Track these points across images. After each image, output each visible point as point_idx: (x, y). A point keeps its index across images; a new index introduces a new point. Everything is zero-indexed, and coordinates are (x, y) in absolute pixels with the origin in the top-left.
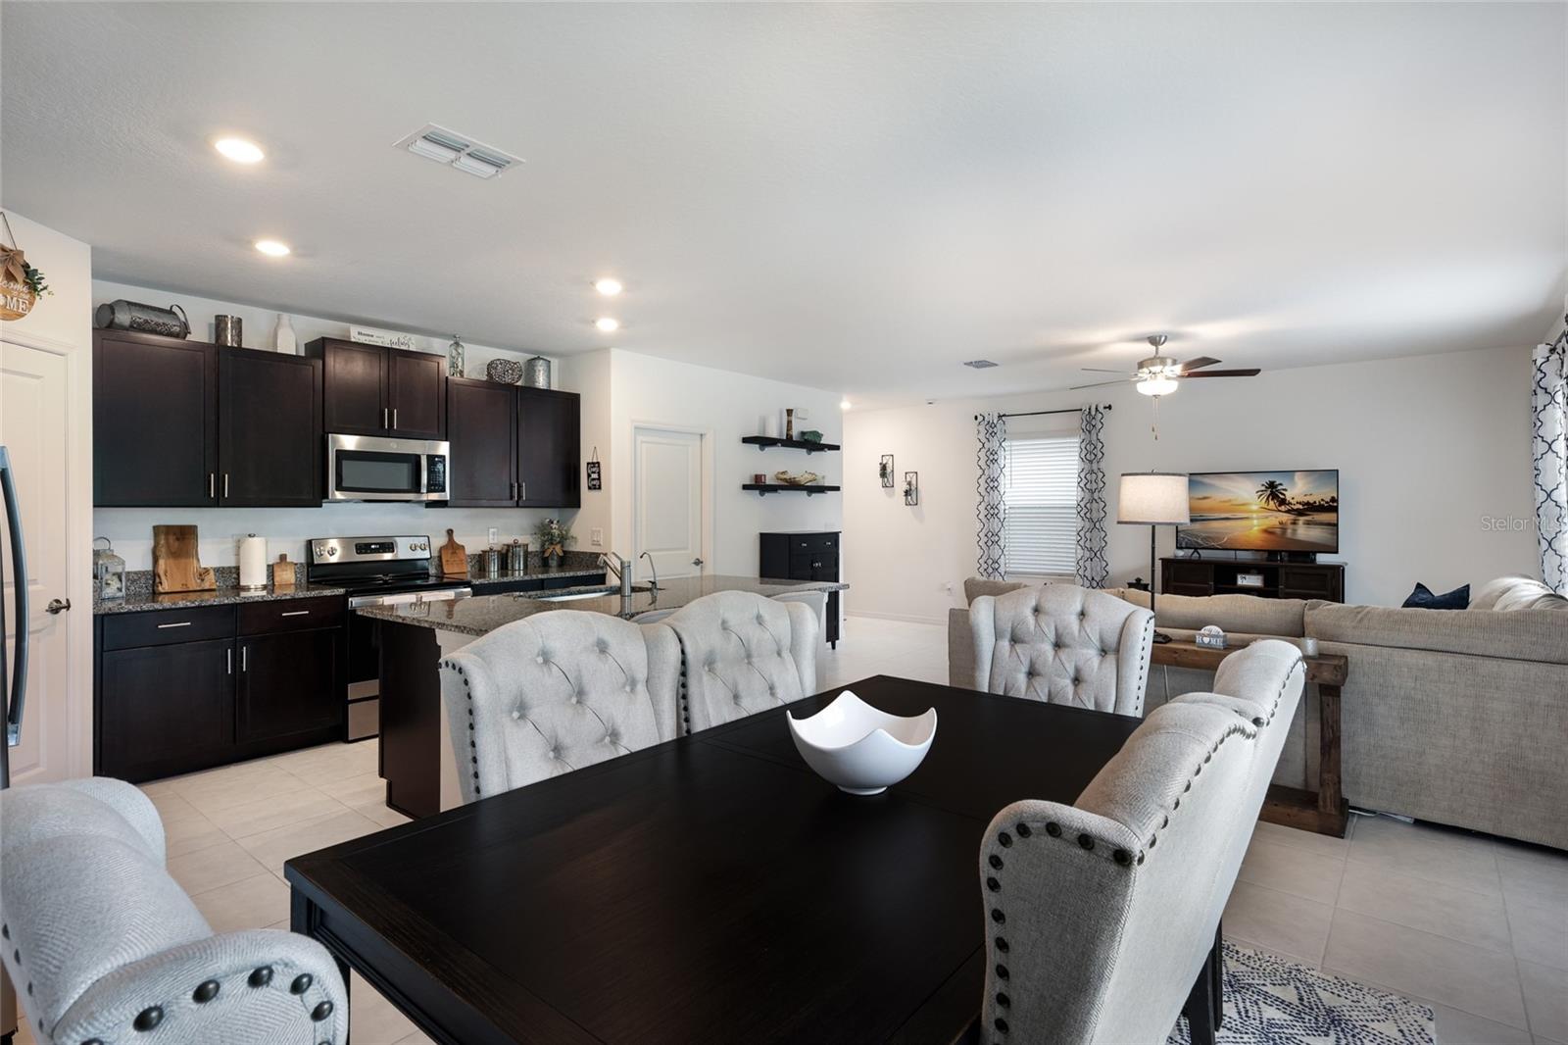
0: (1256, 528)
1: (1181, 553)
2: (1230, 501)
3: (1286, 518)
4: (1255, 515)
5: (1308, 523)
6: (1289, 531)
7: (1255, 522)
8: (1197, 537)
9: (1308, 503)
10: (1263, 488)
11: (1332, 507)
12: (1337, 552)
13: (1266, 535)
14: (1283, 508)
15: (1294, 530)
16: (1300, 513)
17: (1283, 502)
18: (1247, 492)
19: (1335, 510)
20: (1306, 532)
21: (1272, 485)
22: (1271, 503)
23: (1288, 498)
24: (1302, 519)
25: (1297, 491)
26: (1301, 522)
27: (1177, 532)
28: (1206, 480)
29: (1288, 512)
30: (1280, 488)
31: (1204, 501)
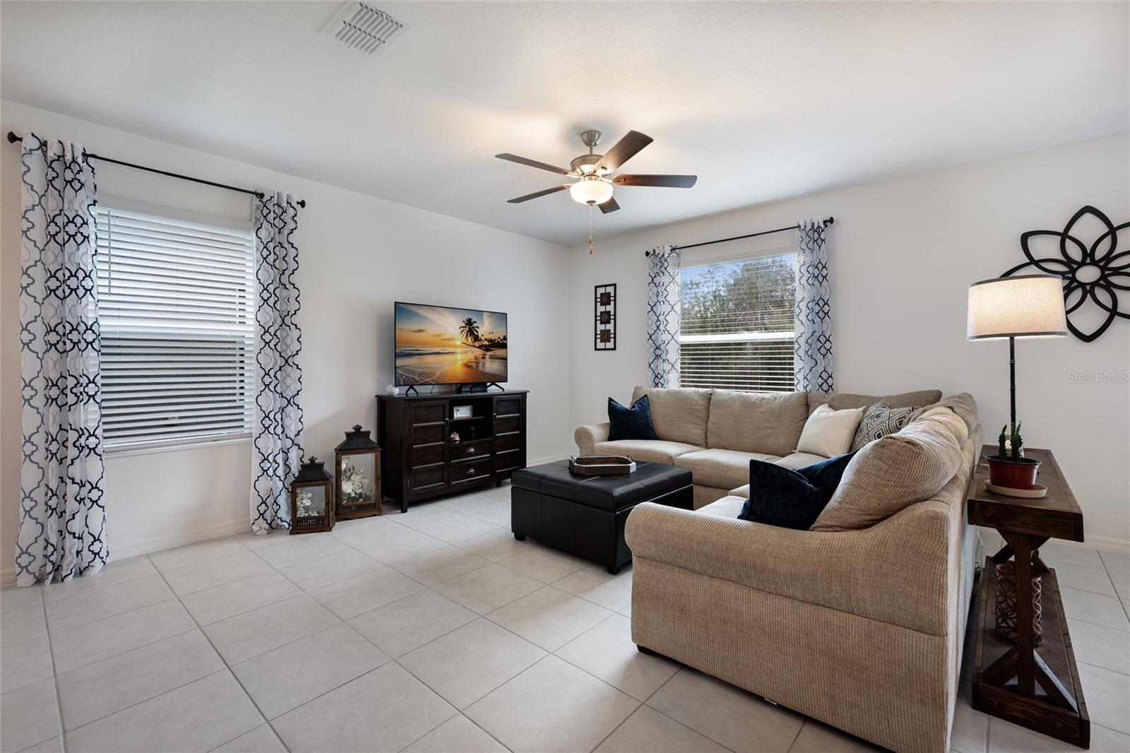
0: (459, 363)
1: (396, 391)
2: (440, 335)
3: (479, 352)
4: (458, 350)
5: (492, 357)
6: (481, 365)
7: (459, 356)
8: (414, 372)
9: (490, 341)
10: (464, 325)
11: (502, 344)
12: (506, 381)
13: (466, 369)
14: (477, 344)
15: (484, 364)
16: (487, 348)
17: (476, 338)
18: (451, 327)
19: (504, 346)
20: (491, 366)
21: (469, 323)
22: (469, 338)
23: (480, 335)
24: (489, 353)
25: (486, 329)
26: (487, 357)
27: (396, 368)
28: (421, 311)
29: (479, 347)
30: (475, 325)
31: (420, 333)
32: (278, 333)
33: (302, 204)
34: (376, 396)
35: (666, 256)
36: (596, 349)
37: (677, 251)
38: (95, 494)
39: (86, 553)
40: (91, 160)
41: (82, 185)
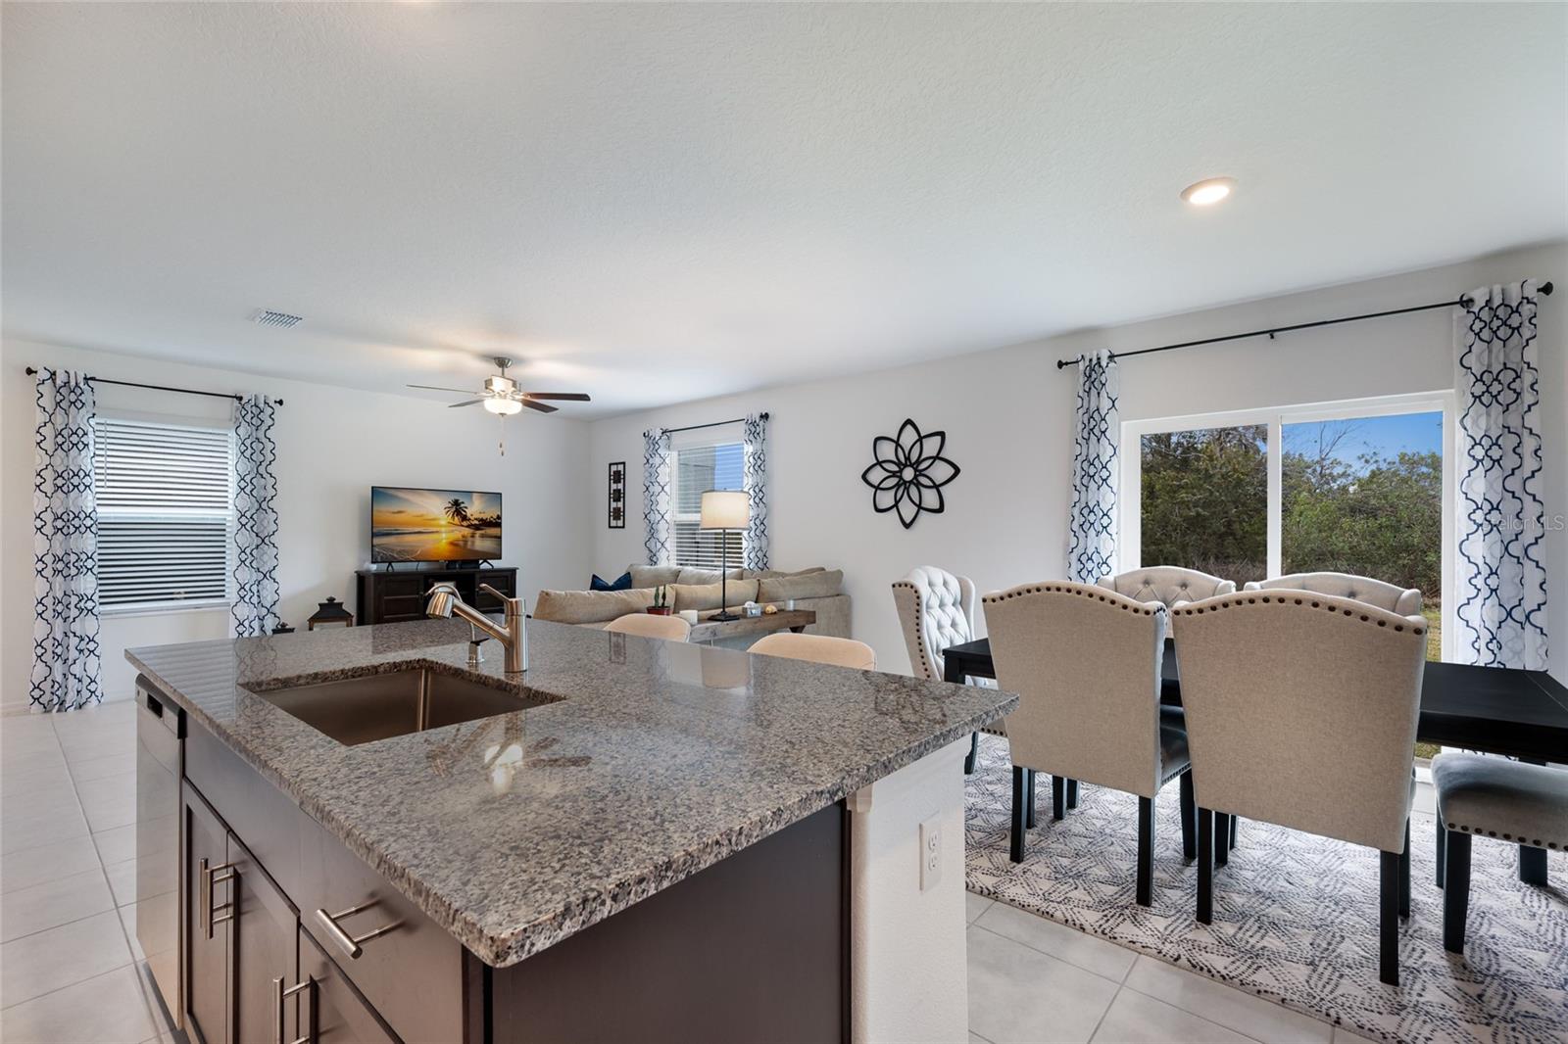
0: (444, 541)
1: (374, 567)
2: (422, 516)
3: (467, 531)
4: (443, 529)
5: (482, 536)
6: (469, 543)
7: (444, 535)
8: (393, 551)
9: (482, 520)
10: (450, 505)
11: (496, 523)
12: (500, 558)
13: (452, 547)
14: (465, 523)
15: (473, 542)
16: (477, 528)
17: (465, 518)
18: (436, 509)
19: (499, 525)
20: (481, 544)
21: (456, 503)
22: (456, 518)
23: (469, 515)
24: (479, 532)
25: (475, 509)
26: (477, 535)
27: (372, 546)
28: (400, 494)
29: (468, 526)
30: (462, 505)
31: (399, 515)
32: (254, 517)
33: (281, 402)
34: (356, 572)
35: (657, 438)
36: (610, 527)
37: (668, 434)
38: (92, 646)
39: (84, 690)
40: (91, 383)
41: (84, 404)
